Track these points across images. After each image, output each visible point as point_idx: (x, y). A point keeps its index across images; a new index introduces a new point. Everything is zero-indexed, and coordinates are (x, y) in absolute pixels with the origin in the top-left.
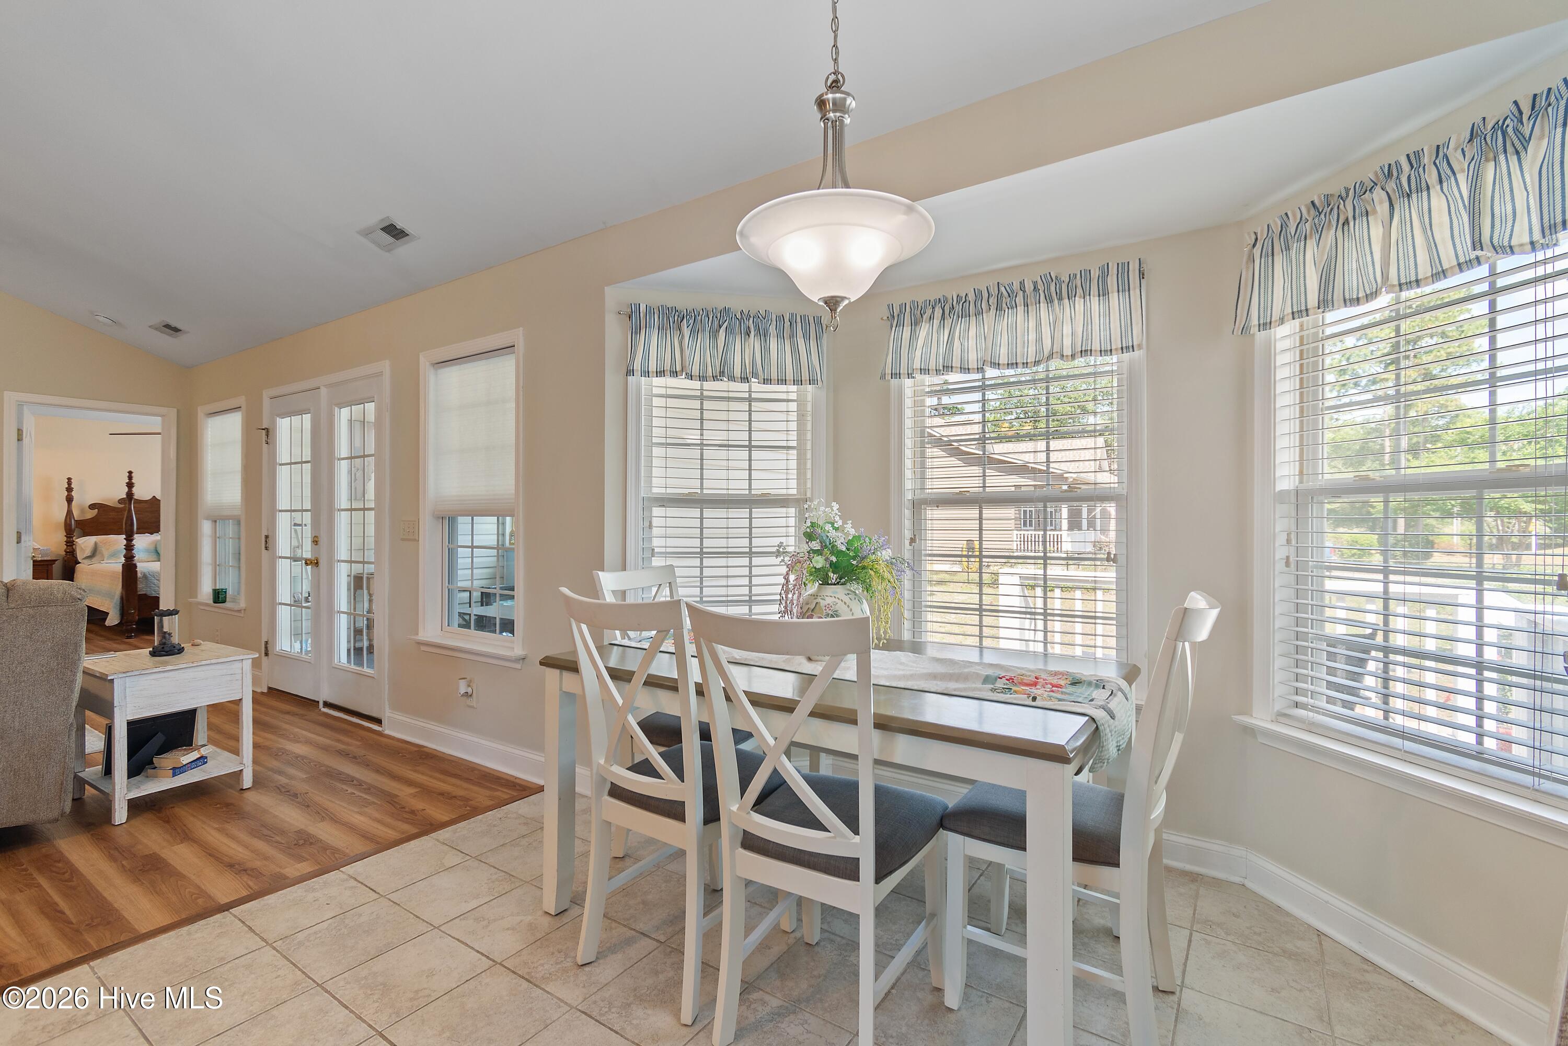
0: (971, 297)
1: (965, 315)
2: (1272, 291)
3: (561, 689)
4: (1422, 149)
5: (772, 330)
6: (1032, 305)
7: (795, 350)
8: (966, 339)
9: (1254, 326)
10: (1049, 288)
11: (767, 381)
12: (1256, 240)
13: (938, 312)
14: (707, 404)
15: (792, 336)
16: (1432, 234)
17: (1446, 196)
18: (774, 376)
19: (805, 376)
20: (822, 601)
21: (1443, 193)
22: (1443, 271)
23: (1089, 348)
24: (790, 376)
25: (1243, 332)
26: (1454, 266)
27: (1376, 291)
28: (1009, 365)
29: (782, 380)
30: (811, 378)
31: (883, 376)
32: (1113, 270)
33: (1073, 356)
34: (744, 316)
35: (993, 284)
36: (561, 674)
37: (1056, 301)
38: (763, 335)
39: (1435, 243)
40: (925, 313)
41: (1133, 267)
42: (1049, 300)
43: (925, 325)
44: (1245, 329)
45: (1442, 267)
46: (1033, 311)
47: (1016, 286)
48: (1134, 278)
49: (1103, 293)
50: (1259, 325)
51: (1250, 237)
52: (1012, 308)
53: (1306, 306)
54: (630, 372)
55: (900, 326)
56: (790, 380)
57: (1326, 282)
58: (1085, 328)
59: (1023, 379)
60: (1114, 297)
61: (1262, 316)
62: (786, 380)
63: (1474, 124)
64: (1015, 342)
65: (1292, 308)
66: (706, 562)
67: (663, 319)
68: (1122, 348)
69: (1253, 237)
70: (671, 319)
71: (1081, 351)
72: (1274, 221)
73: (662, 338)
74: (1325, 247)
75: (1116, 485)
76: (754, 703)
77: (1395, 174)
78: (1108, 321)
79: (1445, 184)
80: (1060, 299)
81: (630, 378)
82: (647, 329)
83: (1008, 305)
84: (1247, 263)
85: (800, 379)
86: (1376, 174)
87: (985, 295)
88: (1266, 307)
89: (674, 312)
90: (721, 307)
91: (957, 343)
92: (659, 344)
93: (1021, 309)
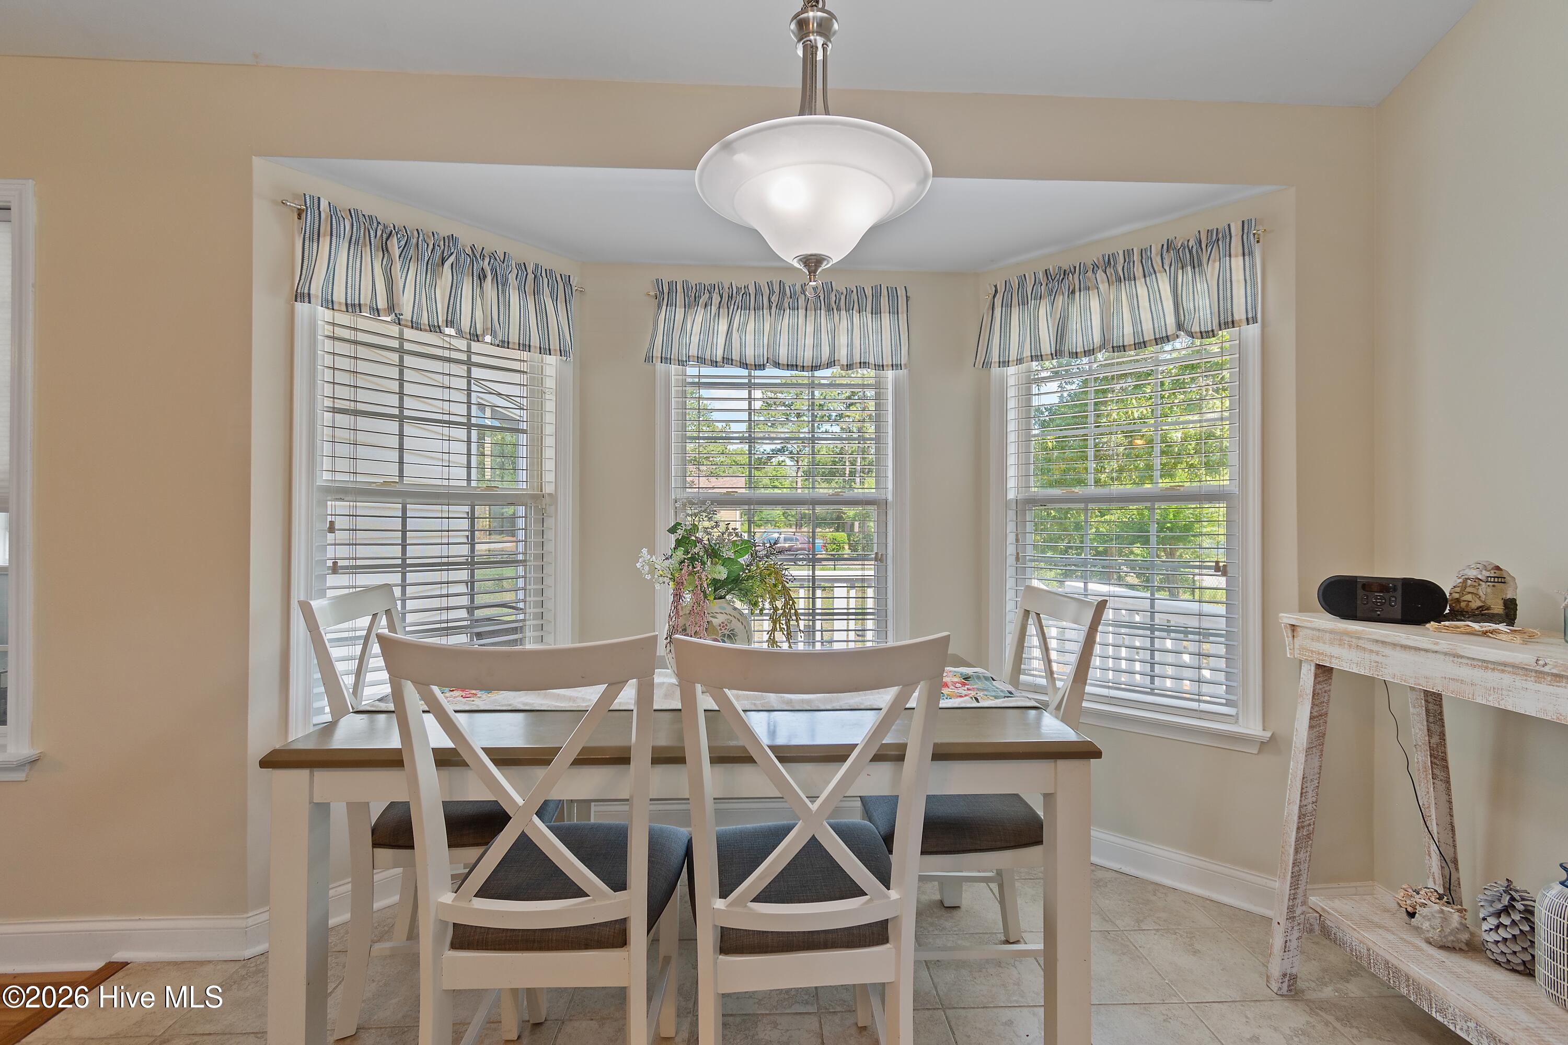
0: (752, 290)
1: (745, 307)
2: (1010, 336)
3: (311, 802)
4: (1132, 249)
5: (512, 278)
6: (811, 310)
7: (541, 311)
8: (744, 332)
9: (995, 362)
10: (829, 298)
11: (505, 344)
12: (996, 291)
13: (716, 299)
14: (409, 360)
15: (536, 292)
16: (1139, 313)
17: (1148, 288)
18: (514, 338)
19: (555, 345)
20: (714, 620)
21: (1146, 284)
22: (1144, 342)
23: (867, 361)
24: (535, 342)
25: (984, 366)
26: (1152, 340)
27: (1093, 349)
28: (790, 367)
29: (524, 345)
30: (562, 349)
31: (649, 359)
32: (884, 292)
33: (849, 367)
34: (475, 255)
35: (776, 281)
36: (312, 776)
37: (835, 311)
38: (501, 283)
39: (1140, 320)
40: (700, 297)
41: (901, 293)
42: (829, 309)
43: (701, 310)
44: (985, 364)
45: (1143, 339)
46: (811, 316)
47: (798, 288)
48: (902, 303)
49: (876, 311)
50: (999, 362)
51: (991, 288)
52: (793, 309)
53: (1041, 352)
54: (302, 296)
55: (671, 305)
56: (535, 347)
57: (1061, 334)
58: (862, 341)
59: (800, 382)
60: (886, 317)
61: (1001, 355)
62: (530, 346)
63: (1168, 240)
64: (795, 344)
65: (1031, 353)
66: (411, 577)
67: (359, 229)
68: (892, 365)
69: (994, 289)
70: (371, 232)
71: (860, 362)
72: (1013, 279)
73: (355, 257)
74: (1057, 308)
75: (874, 491)
76: (782, 760)
77: (1112, 263)
78: (880, 338)
79: (1148, 279)
80: (839, 309)
81: (301, 308)
82: (334, 238)
83: (791, 306)
84: (988, 309)
85: (547, 348)
86: (1098, 259)
87: (766, 292)
88: (1004, 347)
89: (375, 224)
90: (447, 233)
91: (735, 335)
92: (350, 264)
93: (802, 312)
